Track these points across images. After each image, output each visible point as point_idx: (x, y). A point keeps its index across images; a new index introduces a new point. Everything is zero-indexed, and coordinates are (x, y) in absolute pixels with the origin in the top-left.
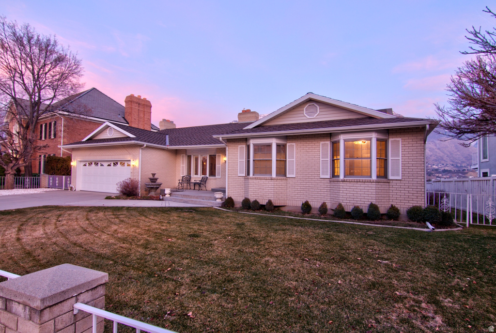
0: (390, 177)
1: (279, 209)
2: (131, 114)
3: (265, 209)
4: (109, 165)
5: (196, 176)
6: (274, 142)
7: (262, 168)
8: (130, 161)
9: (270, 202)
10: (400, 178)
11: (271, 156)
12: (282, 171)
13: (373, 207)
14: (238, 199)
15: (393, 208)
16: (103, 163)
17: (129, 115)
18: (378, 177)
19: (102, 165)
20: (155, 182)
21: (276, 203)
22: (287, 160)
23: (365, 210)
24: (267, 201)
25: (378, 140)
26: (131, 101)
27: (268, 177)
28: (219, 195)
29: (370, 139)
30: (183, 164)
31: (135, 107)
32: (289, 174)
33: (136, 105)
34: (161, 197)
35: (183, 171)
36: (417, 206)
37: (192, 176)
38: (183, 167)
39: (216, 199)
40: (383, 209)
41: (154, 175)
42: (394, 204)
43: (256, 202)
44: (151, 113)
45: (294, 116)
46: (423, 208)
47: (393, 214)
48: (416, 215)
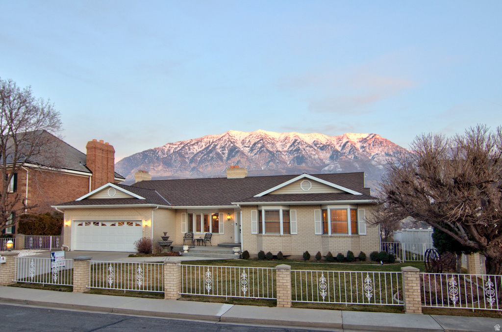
0: (360, 234)
1: (286, 258)
2: (94, 161)
3: (277, 259)
4: (113, 225)
5: (198, 233)
6: (281, 209)
7: (272, 227)
8: (141, 221)
9: (280, 253)
10: (365, 234)
11: (279, 220)
12: (287, 230)
13: (350, 253)
14: (253, 251)
15: (362, 253)
16: (104, 223)
17: (92, 163)
18: (352, 234)
19: (103, 225)
20: (166, 240)
21: (285, 254)
22: (291, 222)
23: (345, 256)
24: (278, 252)
25: (351, 209)
26: (95, 148)
27: (277, 234)
28: (236, 249)
29: (347, 209)
30: (184, 221)
31: (99, 153)
32: (293, 232)
33: (99, 151)
34: (181, 254)
35: (184, 228)
36: (376, 252)
37: (194, 233)
38: (184, 225)
39: (234, 253)
40: (356, 255)
41: (165, 233)
42: (362, 251)
43: (269, 253)
44: (114, 159)
45: (293, 188)
46: (379, 252)
47: (362, 257)
48: (375, 257)
